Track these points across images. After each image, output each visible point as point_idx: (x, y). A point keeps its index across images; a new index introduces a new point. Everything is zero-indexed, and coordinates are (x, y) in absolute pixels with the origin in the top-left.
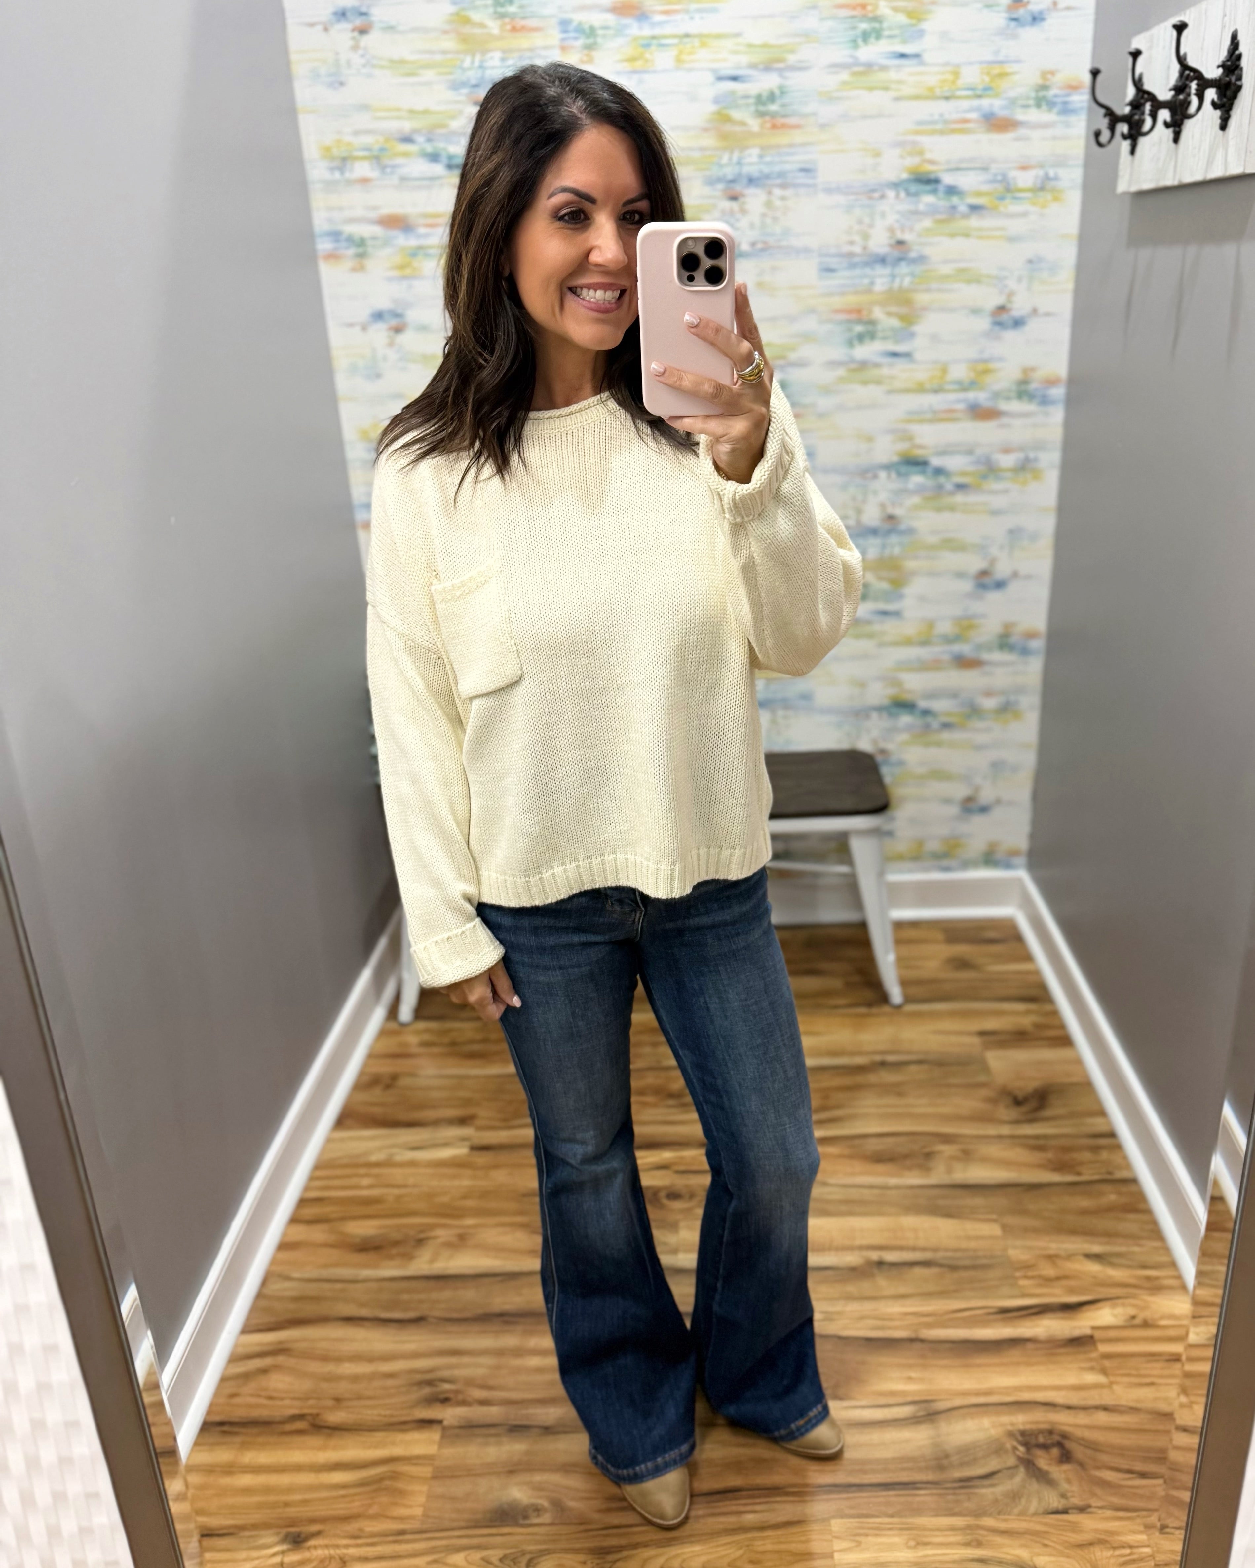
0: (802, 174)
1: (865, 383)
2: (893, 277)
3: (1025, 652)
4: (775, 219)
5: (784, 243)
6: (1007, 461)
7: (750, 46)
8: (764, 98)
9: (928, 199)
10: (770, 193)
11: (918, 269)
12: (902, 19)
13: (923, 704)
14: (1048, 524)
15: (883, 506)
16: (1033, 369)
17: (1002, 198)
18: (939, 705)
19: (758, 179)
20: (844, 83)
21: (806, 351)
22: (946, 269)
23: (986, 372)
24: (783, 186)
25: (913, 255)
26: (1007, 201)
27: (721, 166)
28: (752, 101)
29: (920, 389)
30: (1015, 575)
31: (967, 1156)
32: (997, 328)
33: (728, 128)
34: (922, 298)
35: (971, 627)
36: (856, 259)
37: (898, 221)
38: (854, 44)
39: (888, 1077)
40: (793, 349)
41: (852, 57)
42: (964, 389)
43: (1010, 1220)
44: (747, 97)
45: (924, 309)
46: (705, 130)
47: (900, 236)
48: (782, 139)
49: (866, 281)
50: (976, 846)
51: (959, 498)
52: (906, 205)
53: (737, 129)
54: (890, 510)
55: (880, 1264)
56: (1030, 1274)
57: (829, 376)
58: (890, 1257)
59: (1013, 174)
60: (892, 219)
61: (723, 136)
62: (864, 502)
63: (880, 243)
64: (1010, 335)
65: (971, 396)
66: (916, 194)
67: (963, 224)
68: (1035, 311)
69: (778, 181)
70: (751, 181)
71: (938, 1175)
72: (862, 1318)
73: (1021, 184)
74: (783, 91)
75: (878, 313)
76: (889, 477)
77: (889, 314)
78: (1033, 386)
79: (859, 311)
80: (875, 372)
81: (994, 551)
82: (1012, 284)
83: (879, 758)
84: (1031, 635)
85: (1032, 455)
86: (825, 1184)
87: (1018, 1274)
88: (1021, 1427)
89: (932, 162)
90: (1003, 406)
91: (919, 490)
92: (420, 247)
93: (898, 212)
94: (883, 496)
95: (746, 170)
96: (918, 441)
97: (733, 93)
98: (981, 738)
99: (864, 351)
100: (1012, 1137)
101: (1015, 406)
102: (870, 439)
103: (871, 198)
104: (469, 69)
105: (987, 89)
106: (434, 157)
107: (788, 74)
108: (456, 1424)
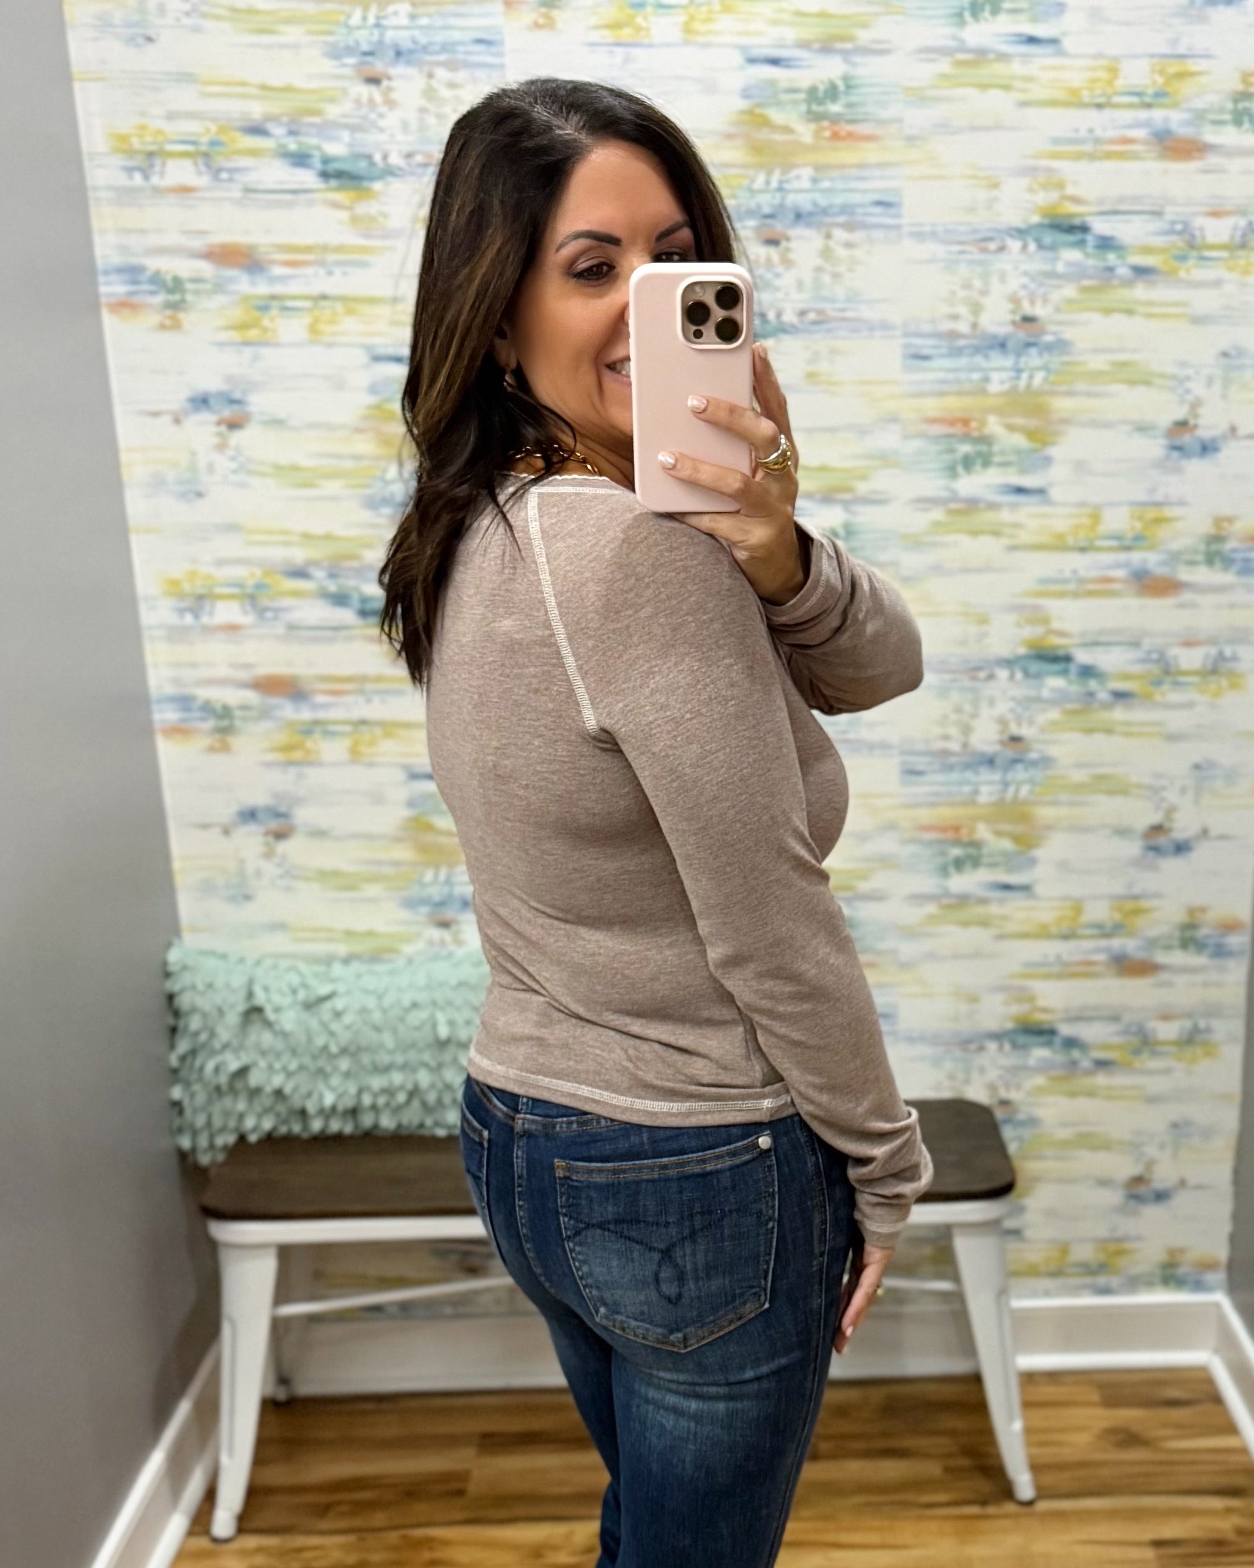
0: (878, 210)
1: (975, 533)
2: (1019, 371)
3: (1220, 952)
4: (836, 276)
5: (849, 314)
6: (1190, 659)
7: (799, 14)
8: (821, 94)
9: (1072, 255)
10: (828, 236)
11: (1055, 360)
13: (1066, 1030)
15: (1003, 722)
16: (1230, 520)
17: (1183, 258)
18: (1089, 1032)
19: (811, 214)
20: (944, 76)
21: (881, 481)
22: (1098, 363)
23: (1159, 521)
24: (850, 227)
25: (1048, 338)
26: (1191, 262)
27: (752, 192)
28: (802, 96)
29: (1059, 545)
30: (1205, 833)
32: (1175, 454)
33: (764, 134)
34: (1062, 405)
35: (1137, 912)
36: (962, 342)
37: (1024, 287)
38: (958, 18)
40: (864, 478)
41: (955, 38)
42: (1128, 549)
44: (795, 91)
45: (1065, 421)
46: (729, 137)
47: (1028, 309)
48: (849, 155)
49: (976, 376)
50: (1150, 1254)
51: (1119, 714)
52: (1038, 264)
53: (779, 137)
54: (1014, 730)
57: (921, 520)
59: (1199, 222)
60: (1015, 283)
61: (757, 148)
62: (974, 716)
63: (997, 318)
64: (1195, 467)
65: (1136, 557)
66: (1053, 248)
67: (1124, 293)
68: (1233, 430)
69: (841, 219)
70: (799, 216)
73: (1211, 239)
74: (850, 83)
75: (994, 426)
76: (1012, 677)
77: (1011, 428)
78: (1229, 545)
79: (966, 422)
80: (990, 516)
81: (1172, 796)
82: (1198, 388)
83: (999, 1114)
84: (1230, 927)
85: (1228, 652)
89: (1076, 200)
90: (1184, 574)
91: (1059, 700)
92: (274, 297)
93: (1025, 273)
94: (1002, 708)
95: (791, 199)
96: (1056, 625)
97: (772, 83)
98: (1156, 1085)
99: (973, 484)
101: (1202, 575)
102: (983, 620)
103: (984, 250)
104: (358, 28)
105: (1158, 95)
106: (300, 159)
107: (858, 59)
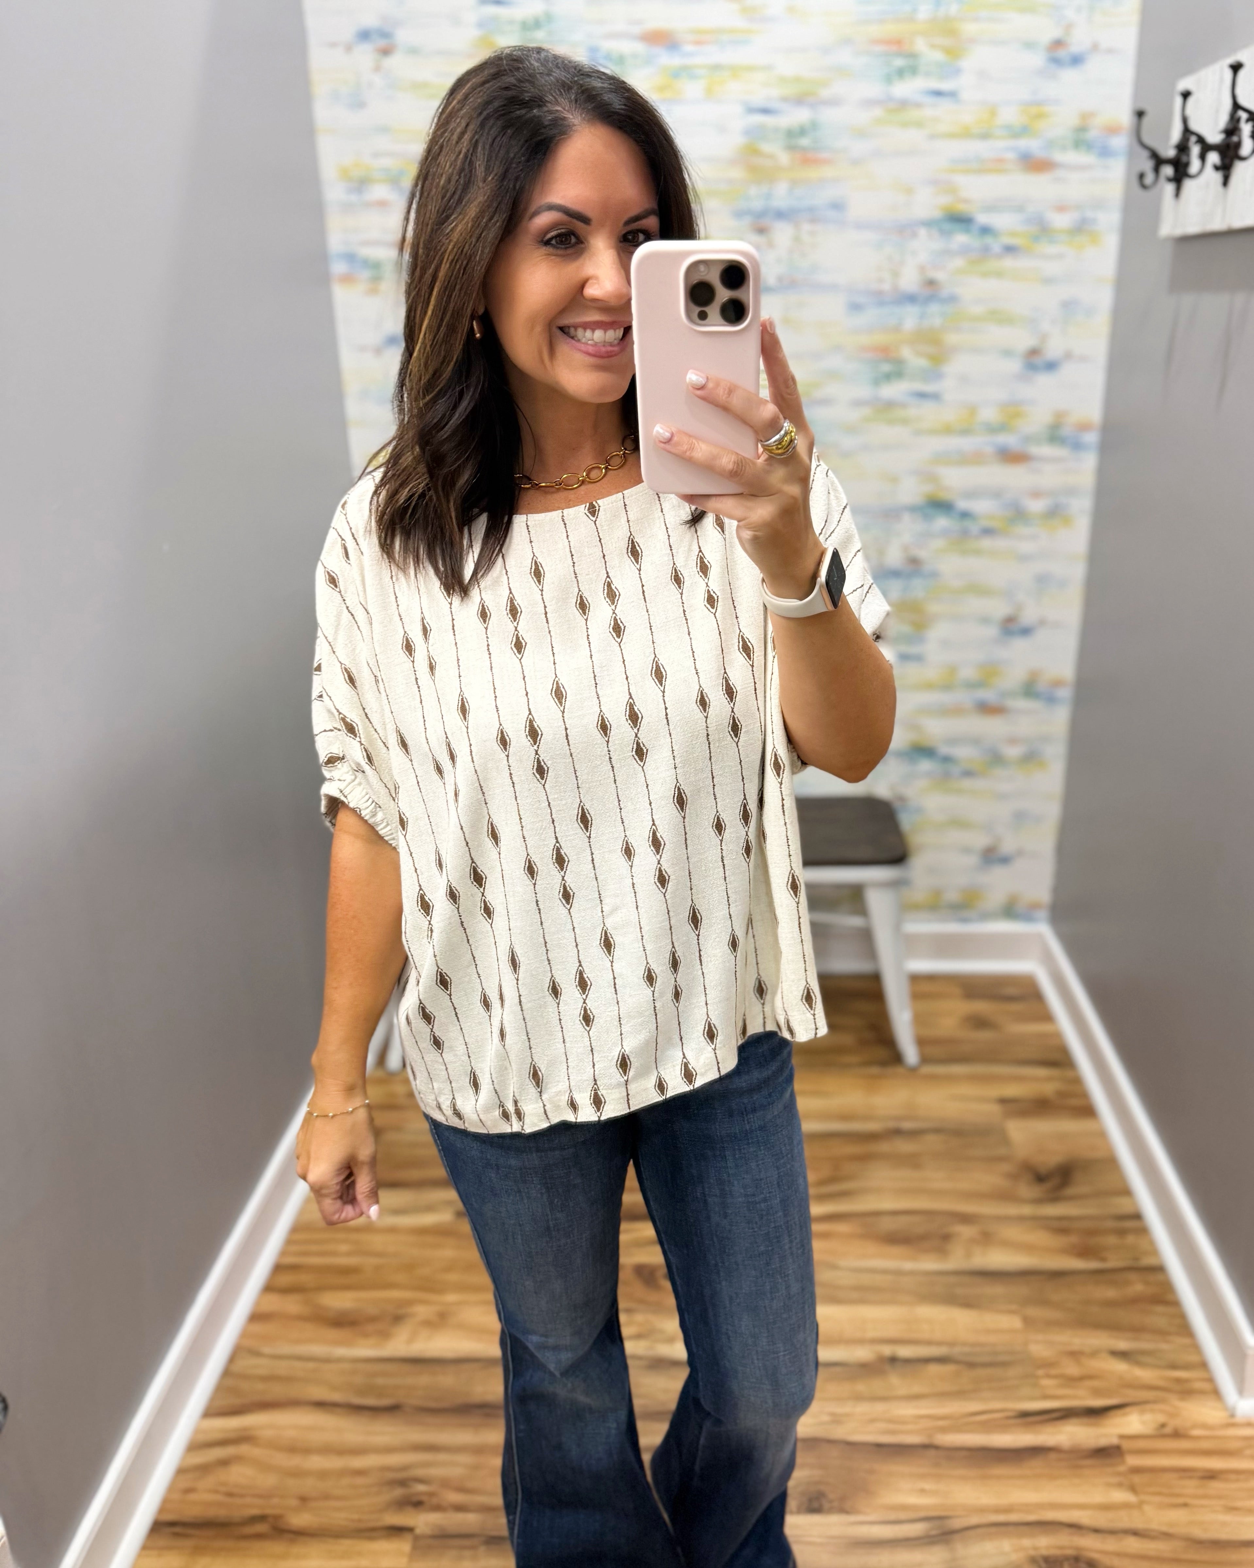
0: (831, 210)
1: (891, 423)
2: (923, 316)
3: (1051, 700)
4: (803, 254)
5: (812, 279)
6: (1036, 506)
7: (781, 79)
8: (795, 132)
9: (961, 239)
10: (798, 227)
11: (949, 309)
12: (938, 56)
13: (944, 750)
14: (1078, 572)
15: (906, 548)
16: (1065, 413)
17: (1036, 238)
18: (961, 752)
19: (787, 213)
20: (878, 119)
21: (831, 390)
22: (978, 310)
23: (1017, 415)
24: (813, 221)
25: (944, 294)
26: (1043, 242)
27: (749, 199)
28: (782, 134)
29: (948, 430)
30: (1042, 622)
31: (987, 1239)
32: (1029, 370)
33: (757, 161)
34: (952, 338)
35: (995, 673)
37: (929, 259)
38: (888, 79)
39: (904, 1146)
40: (819, 387)
41: (886, 92)
42: (994, 432)
43: (1034, 1312)
44: (778, 130)
45: (955, 349)
46: (734, 162)
47: (931, 275)
48: (813, 173)
49: (895, 320)
50: (996, 898)
51: (986, 543)
52: (938, 244)
53: (767, 162)
54: (914, 553)
55: (893, 1360)
56: (1053, 1372)
57: (855, 415)
58: (904, 1352)
59: (1050, 215)
60: (923, 257)
61: (752, 169)
62: (887, 543)
63: (909, 281)
64: (1043, 379)
65: (1001, 439)
66: (949, 233)
67: (996, 264)
68: (1069, 354)
69: (808, 216)
70: (781, 215)
71: (956, 1260)
72: (873, 1421)
73: (1058, 226)
74: (814, 125)
75: (906, 353)
76: (913, 519)
77: (918, 354)
78: (1066, 431)
79: (887, 350)
80: (902, 413)
81: (1021, 597)
82: (1046, 326)
83: (897, 805)
84: (1058, 684)
85: (1062, 501)
86: (834, 1267)
87: (1040, 1372)
88: (1045, 1552)
89: (966, 201)
90: (1034, 450)
91: (945, 533)
93: (930, 251)
94: (907, 538)
95: (775, 203)
96: (945, 484)
97: (763, 126)
98: (1005, 787)
99: (892, 391)
100: (1034, 1218)
101: (1046, 450)
102: (894, 480)
103: (902, 236)
105: (1025, 129)
107: (820, 108)
108: (427, 1531)
